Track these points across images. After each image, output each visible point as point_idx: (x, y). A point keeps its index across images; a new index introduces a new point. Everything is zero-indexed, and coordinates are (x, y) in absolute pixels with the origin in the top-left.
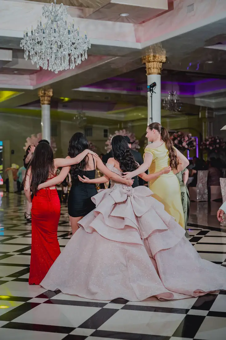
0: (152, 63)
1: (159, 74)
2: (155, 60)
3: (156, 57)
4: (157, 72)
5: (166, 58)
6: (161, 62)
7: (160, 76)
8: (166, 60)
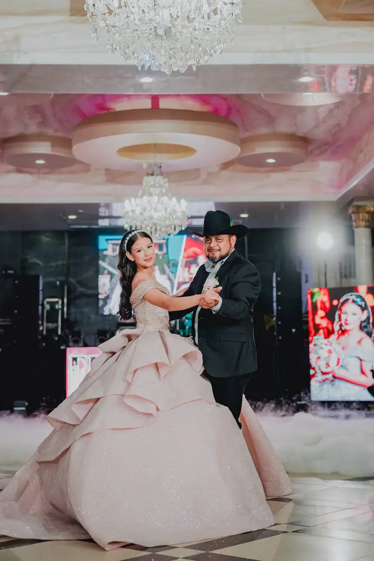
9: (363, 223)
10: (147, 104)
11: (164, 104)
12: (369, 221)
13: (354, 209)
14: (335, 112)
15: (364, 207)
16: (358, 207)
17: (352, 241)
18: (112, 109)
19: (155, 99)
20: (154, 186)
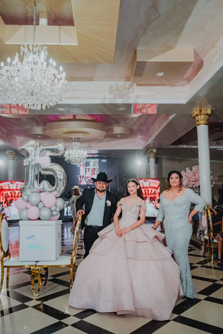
0: (199, 116)
1: (206, 124)
2: (202, 113)
3: (202, 111)
4: (204, 123)
5: (211, 110)
6: (207, 115)
7: (207, 126)
8: (211, 113)
9: (152, 157)
10: (71, 117)
11: (77, 117)
12: (154, 156)
13: (149, 152)
14: (139, 119)
15: (153, 151)
16: (151, 151)
17: (149, 161)
18: (60, 118)
19: (74, 116)
20: (75, 146)
